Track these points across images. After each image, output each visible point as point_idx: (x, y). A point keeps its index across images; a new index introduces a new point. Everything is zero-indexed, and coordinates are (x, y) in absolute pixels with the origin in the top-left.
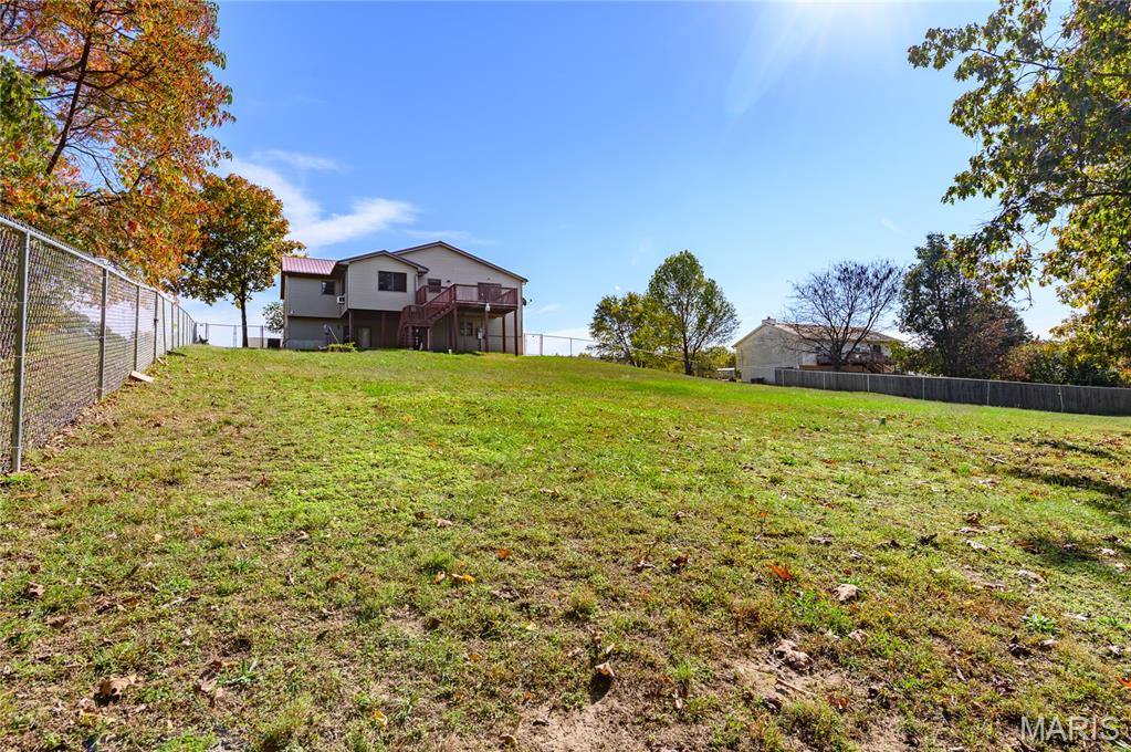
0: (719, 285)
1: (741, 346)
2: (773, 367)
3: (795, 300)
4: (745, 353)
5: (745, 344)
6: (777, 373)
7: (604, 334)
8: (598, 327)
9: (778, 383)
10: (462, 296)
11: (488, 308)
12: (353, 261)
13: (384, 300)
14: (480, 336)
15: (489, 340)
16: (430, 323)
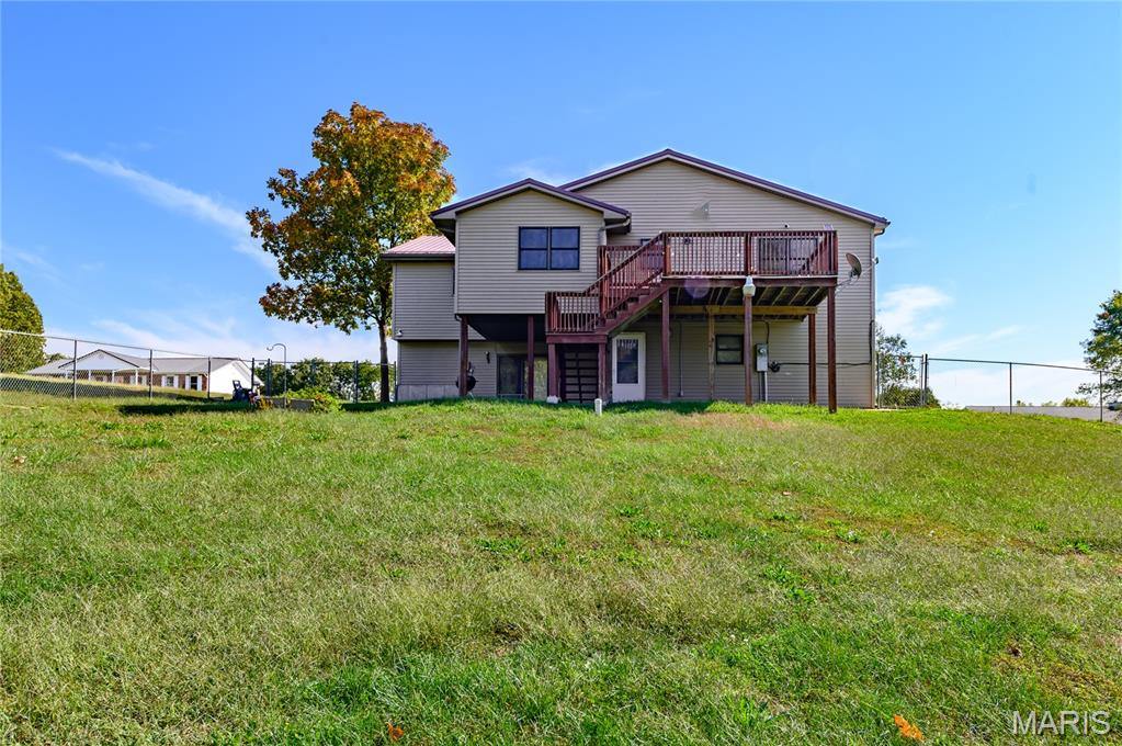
10: (686, 263)
11: (750, 288)
12: (463, 210)
13: (525, 295)
14: (762, 365)
15: (785, 372)
16: (601, 333)
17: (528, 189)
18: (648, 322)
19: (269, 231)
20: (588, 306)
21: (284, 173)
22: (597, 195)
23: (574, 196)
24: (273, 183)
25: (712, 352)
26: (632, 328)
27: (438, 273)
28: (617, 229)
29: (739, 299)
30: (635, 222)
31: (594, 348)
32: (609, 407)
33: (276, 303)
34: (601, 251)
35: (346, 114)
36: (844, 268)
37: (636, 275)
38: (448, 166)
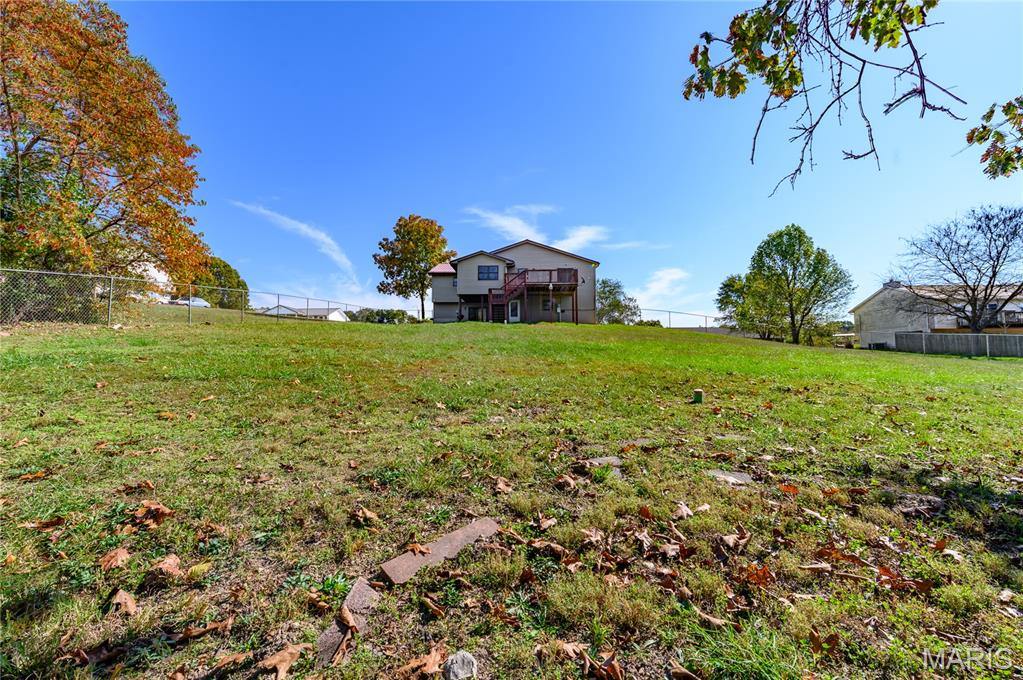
0: (830, 253)
1: (859, 312)
2: (892, 332)
3: (909, 257)
4: (864, 318)
5: (864, 309)
6: (898, 337)
7: (730, 308)
8: (723, 302)
9: (898, 349)
10: (531, 279)
11: (551, 287)
12: (461, 260)
13: (482, 287)
14: (559, 310)
15: (566, 313)
16: (505, 301)
17: (481, 254)
18: (521, 297)
19: (380, 262)
20: (501, 292)
21: (384, 239)
22: (502, 255)
23: (494, 255)
24: (380, 244)
25: (541, 307)
26: (515, 298)
27: (450, 280)
28: (510, 266)
29: (548, 289)
30: (516, 263)
31: (503, 305)
32: (508, 322)
33: (383, 288)
34: (505, 275)
35: (407, 218)
36: (580, 281)
37: (517, 282)
38: (444, 235)
